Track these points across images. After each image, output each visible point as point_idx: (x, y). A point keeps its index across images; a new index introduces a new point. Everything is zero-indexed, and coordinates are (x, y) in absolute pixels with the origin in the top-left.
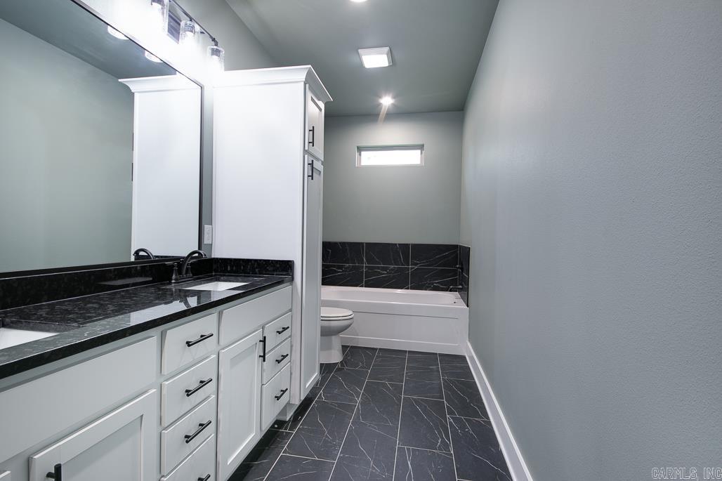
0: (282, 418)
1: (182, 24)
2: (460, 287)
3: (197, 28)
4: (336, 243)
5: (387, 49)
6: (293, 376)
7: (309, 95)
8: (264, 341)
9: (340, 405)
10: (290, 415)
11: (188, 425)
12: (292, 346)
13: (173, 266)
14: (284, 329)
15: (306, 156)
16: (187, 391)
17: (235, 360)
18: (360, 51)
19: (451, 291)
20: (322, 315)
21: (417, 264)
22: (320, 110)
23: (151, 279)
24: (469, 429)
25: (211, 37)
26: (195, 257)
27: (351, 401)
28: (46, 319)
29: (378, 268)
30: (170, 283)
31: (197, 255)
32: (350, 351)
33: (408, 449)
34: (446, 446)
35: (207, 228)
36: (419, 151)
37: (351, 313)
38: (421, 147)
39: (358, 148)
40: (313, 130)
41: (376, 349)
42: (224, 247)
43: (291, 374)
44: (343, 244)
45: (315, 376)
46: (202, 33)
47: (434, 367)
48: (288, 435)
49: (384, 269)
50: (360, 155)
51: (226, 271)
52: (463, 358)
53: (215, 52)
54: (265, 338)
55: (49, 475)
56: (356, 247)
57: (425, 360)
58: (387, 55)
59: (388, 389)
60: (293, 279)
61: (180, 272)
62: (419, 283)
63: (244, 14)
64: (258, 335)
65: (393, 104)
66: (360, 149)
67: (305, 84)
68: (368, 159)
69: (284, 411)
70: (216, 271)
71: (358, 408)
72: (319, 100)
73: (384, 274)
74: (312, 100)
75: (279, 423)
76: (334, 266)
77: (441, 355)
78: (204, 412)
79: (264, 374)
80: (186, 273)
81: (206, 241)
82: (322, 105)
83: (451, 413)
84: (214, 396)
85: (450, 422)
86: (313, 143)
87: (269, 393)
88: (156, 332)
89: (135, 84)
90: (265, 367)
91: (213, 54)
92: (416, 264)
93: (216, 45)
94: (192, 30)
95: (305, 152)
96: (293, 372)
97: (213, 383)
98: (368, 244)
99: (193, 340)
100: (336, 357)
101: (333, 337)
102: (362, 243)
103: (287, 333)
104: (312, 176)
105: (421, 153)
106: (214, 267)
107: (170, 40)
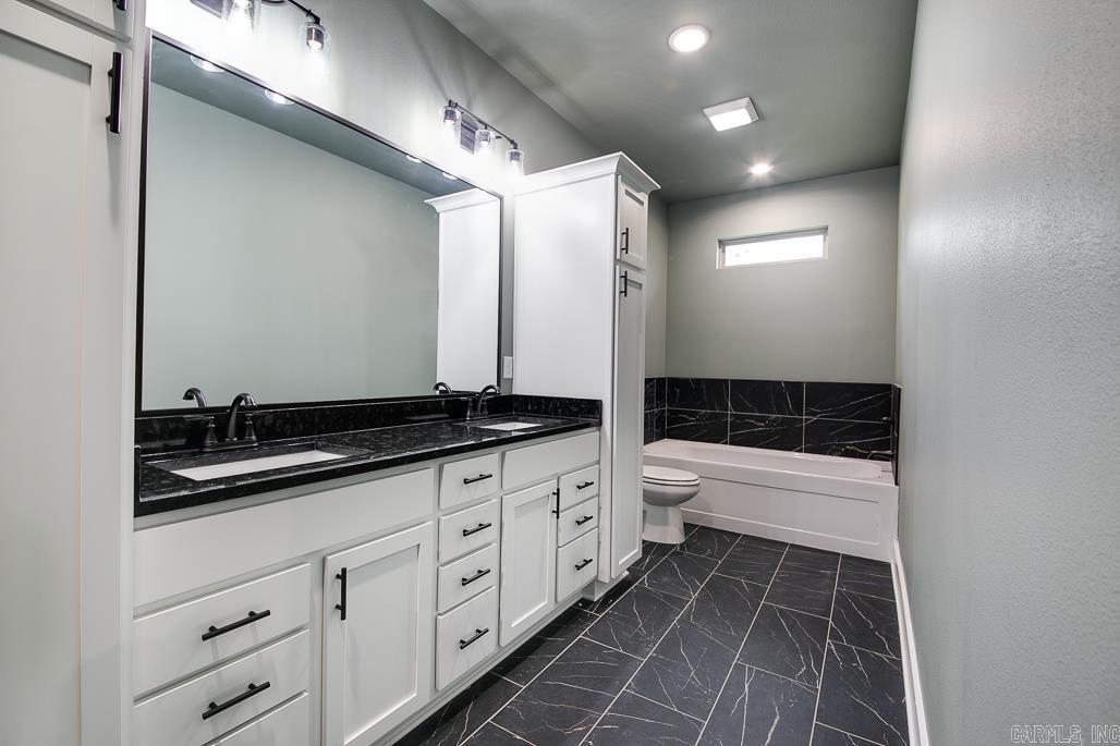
0: (588, 597)
1: (477, 133)
2: (889, 452)
3: (492, 134)
4: (686, 380)
5: (746, 100)
6: (602, 546)
7: (623, 188)
8: (558, 494)
9: (666, 597)
10: (600, 596)
11: (467, 567)
12: (599, 508)
13: (467, 402)
14: (587, 484)
15: (618, 267)
16: (465, 531)
17: (522, 509)
18: (705, 110)
19: (871, 458)
20: (645, 475)
21: (818, 413)
22: (642, 203)
23: (446, 416)
24: (859, 664)
25: (509, 139)
26: (492, 393)
27: (684, 594)
28: (347, 444)
29: (751, 417)
30: (465, 420)
31: (492, 390)
32: (697, 533)
33: (750, 669)
34: (812, 678)
35: (507, 359)
36: (822, 237)
37: (696, 477)
38: (824, 230)
39: (720, 242)
40: (627, 233)
41: (739, 535)
42: (526, 384)
43: (599, 543)
44: (698, 381)
45: (635, 553)
46: (498, 137)
47: (828, 572)
48: (593, 617)
49: (762, 419)
50: (724, 251)
51: (526, 410)
52: (885, 567)
53: (515, 156)
54: (558, 490)
55: (338, 576)
56: (716, 386)
57: (814, 561)
58: (747, 108)
59: (742, 589)
60: (600, 424)
61: (474, 409)
62: (820, 443)
63: (551, 98)
64: (552, 486)
65: (770, 174)
66: (722, 243)
67: (617, 176)
68: (736, 256)
69: (590, 587)
70: (517, 410)
71: (691, 606)
72: (638, 191)
73: (761, 426)
74: (627, 193)
75: (586, 603)
76: (684, 412)
77: (845, 557)
78: (485, 559)
79: (560, 535)
80: (482, 409)
81: (506, 375)
82: (644, 197)
83: (833, 636)
84: (495, 545)
85: (830, 650)
86: (627, 249)
87: (568, 558)
88: (433, 465)
89: (440, 204)
90: (560, 526)
91: (511, 159)
92: (814, 414)
93: (515, 148)
94: (486, 138)
95: (616, 261)
96: (602, 540)
97: (494, 529)
98: (734, 382)
99: (470, 478)
100: (673, 535)
101: (670, 509)
102: (725, 381)
103: (591, 491)
104: (625, 292)
105: (825, 239)
106: (515, 405)
107: (464, 153)
